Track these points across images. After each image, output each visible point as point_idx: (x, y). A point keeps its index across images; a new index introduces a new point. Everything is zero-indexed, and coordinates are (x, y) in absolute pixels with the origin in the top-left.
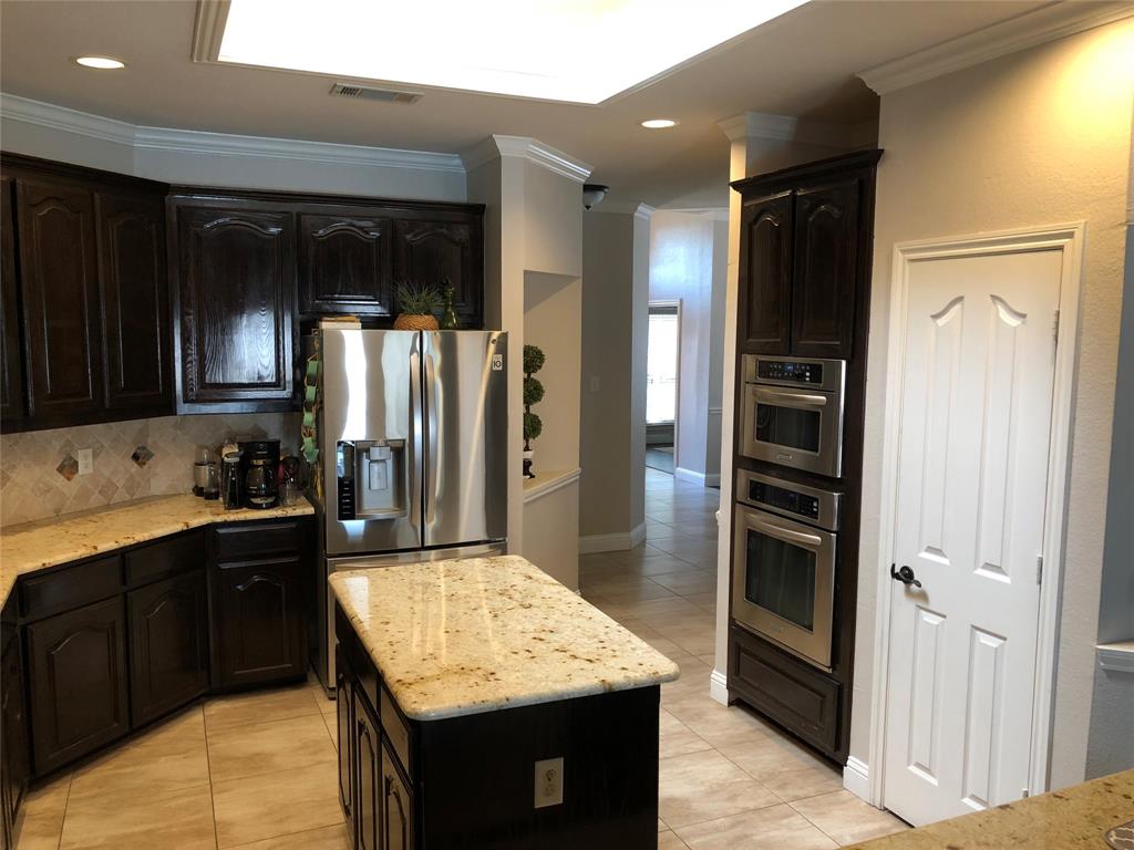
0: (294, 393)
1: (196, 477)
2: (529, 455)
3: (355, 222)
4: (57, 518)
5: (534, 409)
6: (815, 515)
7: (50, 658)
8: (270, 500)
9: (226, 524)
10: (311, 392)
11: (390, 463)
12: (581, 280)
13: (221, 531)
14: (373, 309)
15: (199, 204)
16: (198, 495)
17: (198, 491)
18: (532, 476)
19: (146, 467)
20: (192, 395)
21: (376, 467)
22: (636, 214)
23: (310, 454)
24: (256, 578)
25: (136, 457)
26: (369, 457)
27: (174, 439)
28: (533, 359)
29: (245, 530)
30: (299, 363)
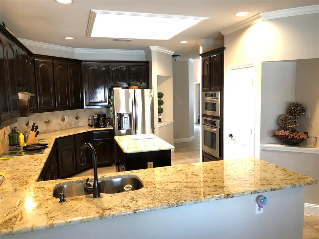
0: (109, 104)
1: (89, 122)
2: (160, 117)
3: (121, 66)
4: (61, 130)
5: (162, 107)
6: (215, 125)
7: (62, 155)
8: (104, 126)
9: (95, 131)
10: (112, 103)
11: (128, 118)
12: (172, 77)
13: (94, 132)
14: (125, 85)
15: (88, 64)
16: (89, 126)
17: (89, 125)
18: (161, 122)
19: (78, 120)
20: (87, 104)
21: (126, 119)
22: (189, 61)
23: (112, 116)
24: (101, 142)
25: (76, 118)
26: (124, 117)
27: (84, 114)
28: (160, 95)
29: (99, 132)
30: (109, 97)
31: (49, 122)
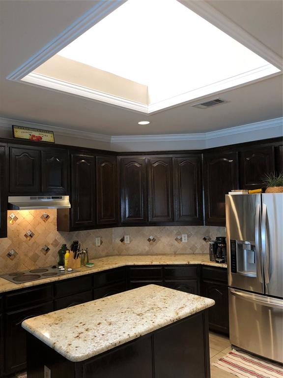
4: (175, 254)
9: (204, 266)
19: (208, 243)
20: (208, 219)
25: (205, 239)
31: (154, 240)
